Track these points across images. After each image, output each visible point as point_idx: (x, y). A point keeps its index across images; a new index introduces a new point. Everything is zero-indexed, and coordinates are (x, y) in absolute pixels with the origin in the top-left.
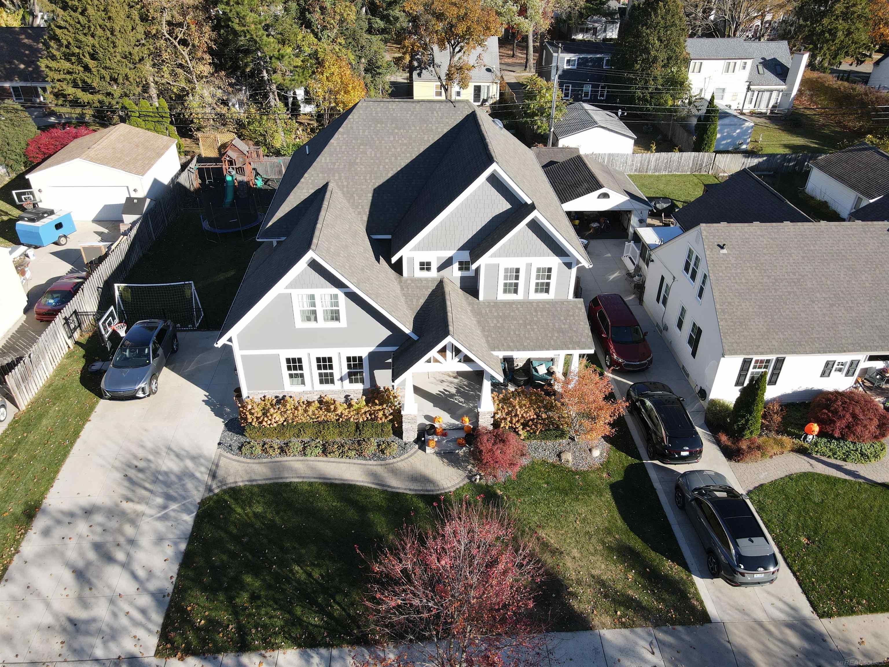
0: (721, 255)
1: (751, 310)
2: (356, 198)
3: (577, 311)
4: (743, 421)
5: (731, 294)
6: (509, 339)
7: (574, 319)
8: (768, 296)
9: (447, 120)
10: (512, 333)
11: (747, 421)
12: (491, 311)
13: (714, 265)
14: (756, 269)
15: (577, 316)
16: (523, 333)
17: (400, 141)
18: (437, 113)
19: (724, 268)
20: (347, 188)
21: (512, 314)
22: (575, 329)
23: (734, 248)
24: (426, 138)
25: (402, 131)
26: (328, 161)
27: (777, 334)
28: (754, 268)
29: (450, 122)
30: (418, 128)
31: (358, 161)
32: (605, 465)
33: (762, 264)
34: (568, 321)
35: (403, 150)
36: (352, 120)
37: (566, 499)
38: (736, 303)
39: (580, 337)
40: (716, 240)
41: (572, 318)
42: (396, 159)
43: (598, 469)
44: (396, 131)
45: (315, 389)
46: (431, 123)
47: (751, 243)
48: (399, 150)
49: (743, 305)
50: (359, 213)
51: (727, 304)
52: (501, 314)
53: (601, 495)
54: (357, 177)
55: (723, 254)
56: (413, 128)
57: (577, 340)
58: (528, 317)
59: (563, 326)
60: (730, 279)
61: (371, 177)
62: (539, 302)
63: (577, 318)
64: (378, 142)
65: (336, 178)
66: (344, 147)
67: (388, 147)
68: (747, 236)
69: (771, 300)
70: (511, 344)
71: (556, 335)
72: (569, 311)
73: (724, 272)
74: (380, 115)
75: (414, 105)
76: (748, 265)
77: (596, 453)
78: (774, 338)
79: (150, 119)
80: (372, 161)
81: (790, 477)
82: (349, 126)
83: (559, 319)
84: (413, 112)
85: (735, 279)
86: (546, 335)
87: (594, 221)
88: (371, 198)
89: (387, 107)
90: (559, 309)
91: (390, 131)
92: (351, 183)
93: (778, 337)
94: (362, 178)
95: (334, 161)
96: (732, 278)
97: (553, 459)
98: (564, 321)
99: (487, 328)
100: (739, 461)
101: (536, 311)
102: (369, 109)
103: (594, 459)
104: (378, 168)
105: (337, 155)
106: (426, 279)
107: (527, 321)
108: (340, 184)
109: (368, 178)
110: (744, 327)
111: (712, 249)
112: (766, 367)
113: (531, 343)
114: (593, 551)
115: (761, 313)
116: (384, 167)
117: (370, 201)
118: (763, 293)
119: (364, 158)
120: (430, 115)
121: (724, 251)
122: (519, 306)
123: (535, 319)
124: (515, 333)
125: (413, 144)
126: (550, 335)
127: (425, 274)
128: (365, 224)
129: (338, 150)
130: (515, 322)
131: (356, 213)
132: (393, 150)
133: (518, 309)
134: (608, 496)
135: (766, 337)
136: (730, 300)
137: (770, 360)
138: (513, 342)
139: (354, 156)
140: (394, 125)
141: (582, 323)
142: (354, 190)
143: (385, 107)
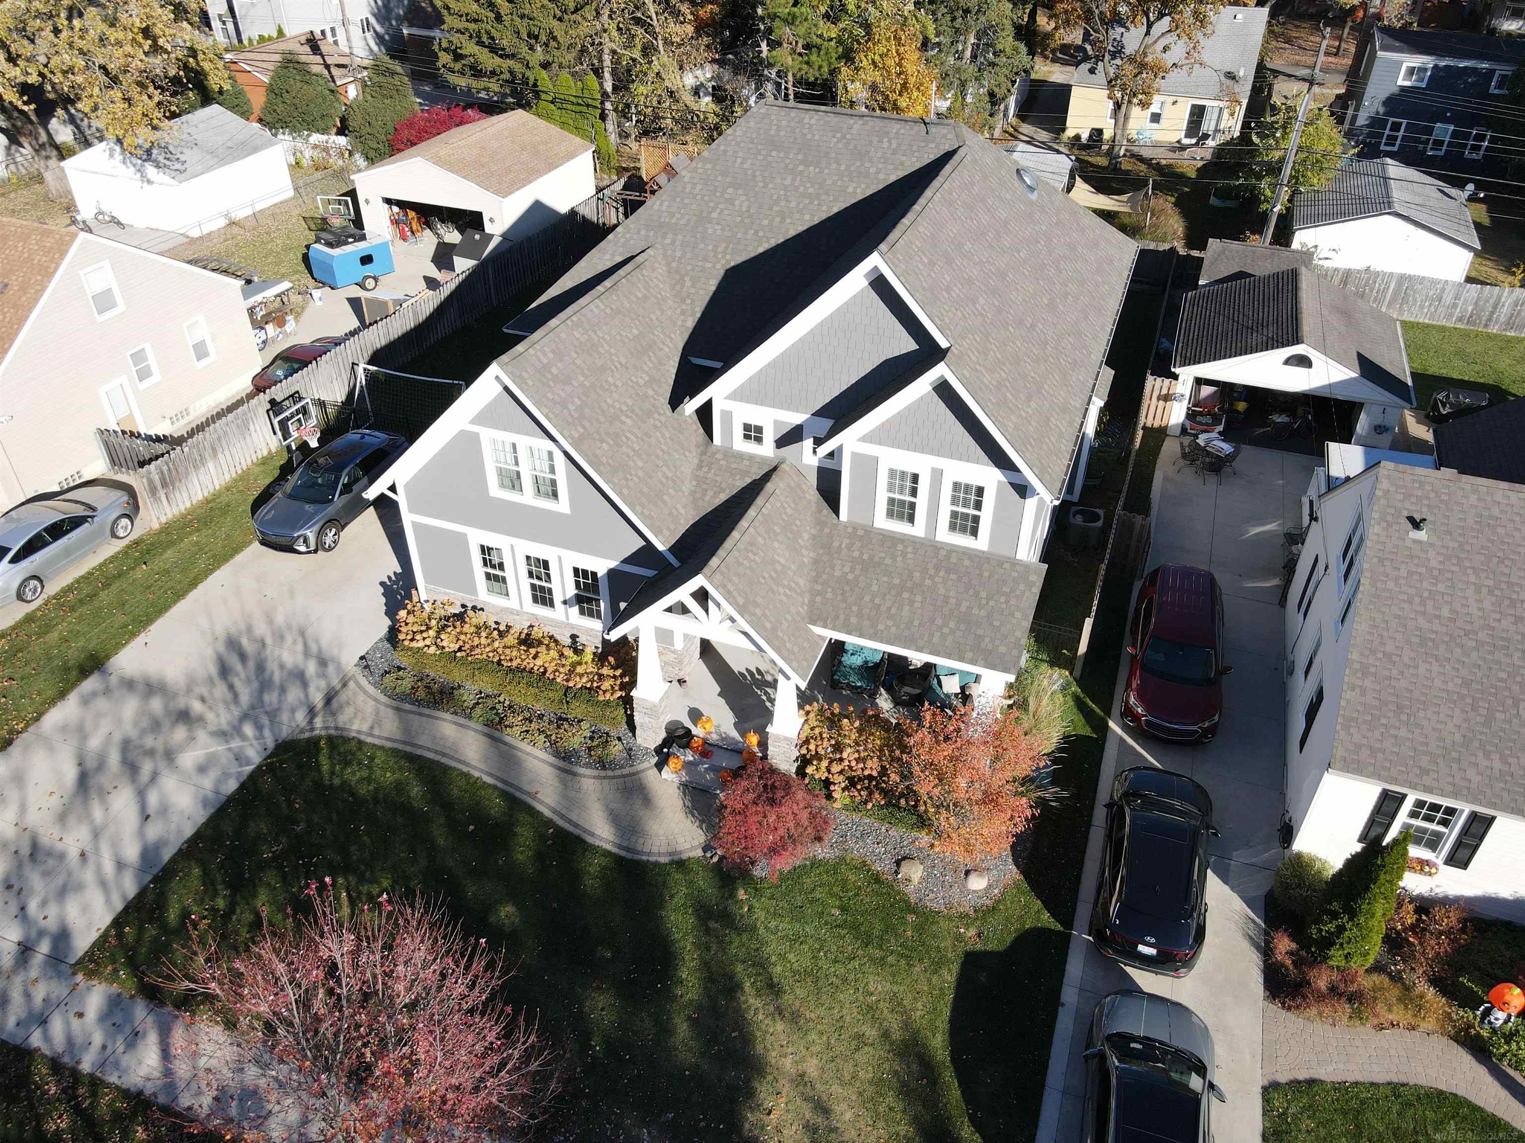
0: (1408, 543)
1: (1438, 683)
2: (688, 283)
3: (1022, 587)
4: (1332, 927)
5: (1399, 636)
6: (855, 608)
7: (1007, 602)
8: (1499, 663)
9: (904, 158)
10: (867, 598)
11: (1341, 929)
12: (849, 547)
13: (1381, 561)
14: (1491, 592)
15: (1017, 597)
16: (888, 603)
17: (801, 189)
18: (889, 142)
19: (1403, 572)
20: (679, 262)
21: (888, 561)
22: (996, 623)
23: (1449, 533)
24: (850, 190)
25: (812, 168)
26: (664, 208)
27: (1487, 755)
28: (1485, 591)
29: (908, 163)
30: (843, 167)
31: (714, 215)
32: (985, 913)
33: (1510, 584)
34: (992, 603)
35: (801, 206)
36: (730, 138)
37: (860, 952)
38: (1406, 660)
39: (997, 642)
40: (1407, 505)
41: (1003, 599)
42: (783, 220)
43: (964, 916)
44: (801, 168)
45: (525, 610)
46: (870, 161)
47: (1500, 530)
48: (793, 204)
49: (1422, 668)
50: (683, 312)
51: (1380, 655)
52: (866, 557)
53: (935, 972)
54: (702, 246)
55: (1415, 541)
56: (834, 166)
57: (990, 647)
58: (917, 575)
59: (975, 611)
60: (1410, 601)
61: (727, 247)
62: (953, 550)
63: (1013, 601)
64: (761, 184)
65: (668, 241)
66: (699, 187)
67: (775, 197)
68: (1495, 512)
69: (1504, 675)
70: (853, 620)
71: (952, 624)
72: (1004, 583)
73: (1402, 582)
74: (782, 133)
75: (852, 121)
76: (1472, 578)
77: (977, 883)
78: (1476, 765)
79: (569, 107)
80: (738, 219)
81: (1396, 1089)
82: (722, 148)
83: (976, 594)
84: (843, 137)
85: (1423, 602)
86: (932, 620)
87: (1281, 411)
88: (713, 288)
89: (801, 121)
90: (986, 574)
91: (791, 166)
92: (689, 255)
93: (1487, 763)
94: (710, 247)
95: (673, 209)
96: (1417, 600)
97: (883, 866)
98: (984, 602)
99: (824, 577)
100: (1289, 1008)
101: (937, 568)
102: (767, 121)
103: (967, 892)
104: (745, 233)
105: (682, 200)
106: (751, 458)
107: (909, 584)
108: (669, 252)
109: (720, 249)
110: (1404, 717)
111: (1390, 525)
112: (1445, 823)
113: (893, 630)
114: (847, 1077)
115: (1462, 697)
116: (756, 232)
117: (711, 294)
118: (1489, 652)
119: (726, 212)
120: (875, 143)
121: (1421, 535)
122: (910, 549)
123: (928, 582)
124: (872, 601)
125: (824, 197)
126: (939, 622)
127: (751, 448)
128: (686, 336)
129: (687, 190)
130: (885, 579)
131: (678, 311)
132: (783, 203)
133: (904, 554)
134: (949, 976)
135: (1454, 755)
136: (1390, 648)
137: (1456, 810)
138: (860, 615)
139: (712, 205)
140: (800, 157)
141: (1018, 615)
142: (689, 267)
143: (796, 120)
